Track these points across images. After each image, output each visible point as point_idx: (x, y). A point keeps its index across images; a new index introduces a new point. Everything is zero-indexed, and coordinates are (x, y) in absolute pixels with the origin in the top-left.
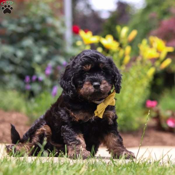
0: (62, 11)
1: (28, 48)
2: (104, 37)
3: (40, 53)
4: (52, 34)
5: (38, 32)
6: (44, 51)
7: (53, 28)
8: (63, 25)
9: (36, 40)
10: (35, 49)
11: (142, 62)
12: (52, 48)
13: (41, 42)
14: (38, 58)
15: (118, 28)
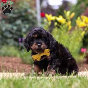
0: (35, 5)
1: (19, 25)
2: (58, 17)
3: (25, 27)
4: (31, 17)
6: (27, 26)
7: (31, 14)
8: (36, 13)
9: (23, 21)
10: (22, 26)
12: (31, 25)
13: (25, 22)
14: (24, 30)
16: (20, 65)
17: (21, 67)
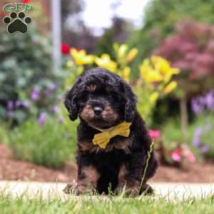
0: (49, 27)
1: (10, 70)
2: (100, 56)
3: (24, 75)
4: (38, 54)
5: (22, 51)
6: (29, 73)
7: (40, 47)
8: (51, 43)
9: (19, 61)
10: (18, 71)
11: (143, 85)
12: (38, 70)
13: (26, 63)
14: (21, 82)
15: (115, 46)
16: (8, 163)
17: (9, 167)
